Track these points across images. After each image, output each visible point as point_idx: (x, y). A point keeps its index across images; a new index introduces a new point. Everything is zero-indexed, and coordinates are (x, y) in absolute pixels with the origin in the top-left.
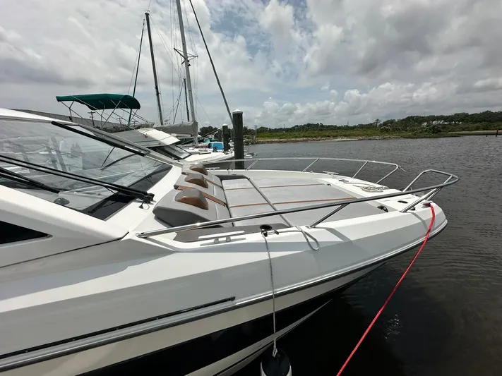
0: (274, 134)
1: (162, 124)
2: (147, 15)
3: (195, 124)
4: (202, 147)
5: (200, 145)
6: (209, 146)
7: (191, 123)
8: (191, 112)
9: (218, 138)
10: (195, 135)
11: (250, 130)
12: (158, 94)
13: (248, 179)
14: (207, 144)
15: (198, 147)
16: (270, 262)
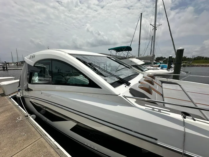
1: (139, 56)
2: (141, 14)
3: (154, 56)
6: (159, 66)
7: (152, 55)
8: (153, 51)
9: (165, 62)
10: (153, 61)
11: (188, 58)
12: (139, 45)
13: (179, 85)
14: (158, 65)
15: (153, 66)
16: (185, 134)
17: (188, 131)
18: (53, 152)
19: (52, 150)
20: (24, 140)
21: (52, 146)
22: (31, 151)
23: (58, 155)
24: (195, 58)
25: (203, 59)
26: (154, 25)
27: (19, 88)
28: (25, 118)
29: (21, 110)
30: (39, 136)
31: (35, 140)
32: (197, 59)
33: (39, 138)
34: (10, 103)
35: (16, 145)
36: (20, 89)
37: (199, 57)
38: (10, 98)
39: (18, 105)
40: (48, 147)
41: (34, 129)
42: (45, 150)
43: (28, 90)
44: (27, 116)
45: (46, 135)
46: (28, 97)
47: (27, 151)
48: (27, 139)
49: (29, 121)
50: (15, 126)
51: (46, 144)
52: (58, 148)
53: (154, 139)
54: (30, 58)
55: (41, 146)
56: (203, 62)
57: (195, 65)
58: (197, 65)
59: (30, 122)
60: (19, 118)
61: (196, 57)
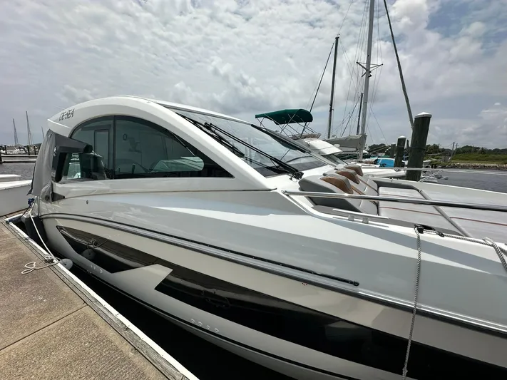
0: (492, 156)
1: (329, 138)
2: (337, 38)
3: (364, 137)
4: (366, 163)
5: (364, 160)
6: (376, 162)
7: (359, 136)
8: (362, 127)
9: (389, 154)
10: (361, 149)
11: (443, 150)
12: (331, 111)
13: (418, 191)
14: (373, 159)
15: (362, 162)
16: (420, 263)
17: (426, 257)
18: (113, 335)
19: (111, 333)
20: (42, 312)
21: (110, 323)
22: (58, 335)
23: (126, 342)
24: (458, 149)
25: (476, 151)
26: (365, 66)
27: (31, 197)
28: (43, 265)
29: (34, 248)
30: (80, 304)
31: (68, 312)
32: (464, 152)
33: (79, 306)
34: (7, 232)
35: (21, 321)
36: (33, 200)
37: (467, 146)
38: (7, 223)
39: (26, 236)
40: (102, 326)
41: (66, 289)
42: (94, 332)
43: (54, 197)
44: (51, 261)
45: (96, 300)
46: (52, 217)
47: (47, 335)
48: (49, 309)
49: (55, 271)
50: (19, 282)
51: (98, 320)
52: (127, 329)
53: (351, 283)
54: (61, 119)
55: (85, 323)
56: (478, 160)
57: (459, 165)
58: (462, 164)
59: (57, 273)
60: (31, 265)
61: (460, 146)
